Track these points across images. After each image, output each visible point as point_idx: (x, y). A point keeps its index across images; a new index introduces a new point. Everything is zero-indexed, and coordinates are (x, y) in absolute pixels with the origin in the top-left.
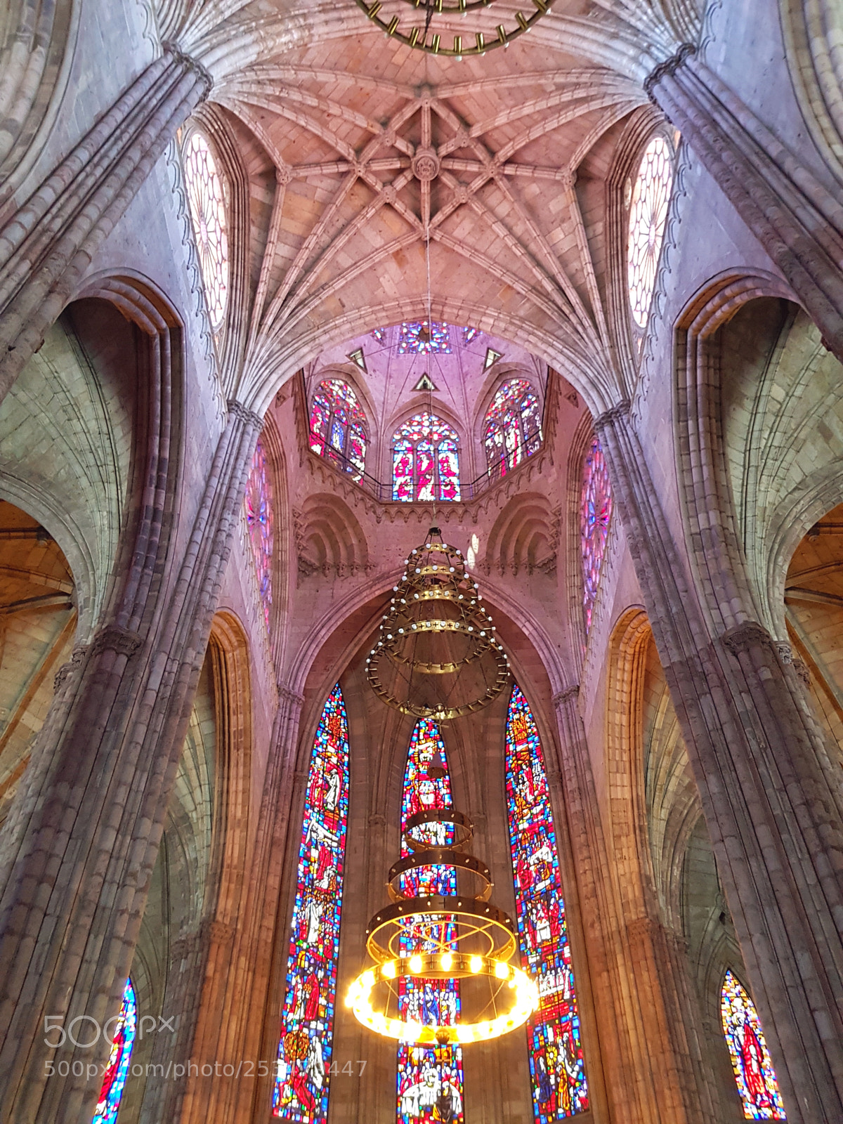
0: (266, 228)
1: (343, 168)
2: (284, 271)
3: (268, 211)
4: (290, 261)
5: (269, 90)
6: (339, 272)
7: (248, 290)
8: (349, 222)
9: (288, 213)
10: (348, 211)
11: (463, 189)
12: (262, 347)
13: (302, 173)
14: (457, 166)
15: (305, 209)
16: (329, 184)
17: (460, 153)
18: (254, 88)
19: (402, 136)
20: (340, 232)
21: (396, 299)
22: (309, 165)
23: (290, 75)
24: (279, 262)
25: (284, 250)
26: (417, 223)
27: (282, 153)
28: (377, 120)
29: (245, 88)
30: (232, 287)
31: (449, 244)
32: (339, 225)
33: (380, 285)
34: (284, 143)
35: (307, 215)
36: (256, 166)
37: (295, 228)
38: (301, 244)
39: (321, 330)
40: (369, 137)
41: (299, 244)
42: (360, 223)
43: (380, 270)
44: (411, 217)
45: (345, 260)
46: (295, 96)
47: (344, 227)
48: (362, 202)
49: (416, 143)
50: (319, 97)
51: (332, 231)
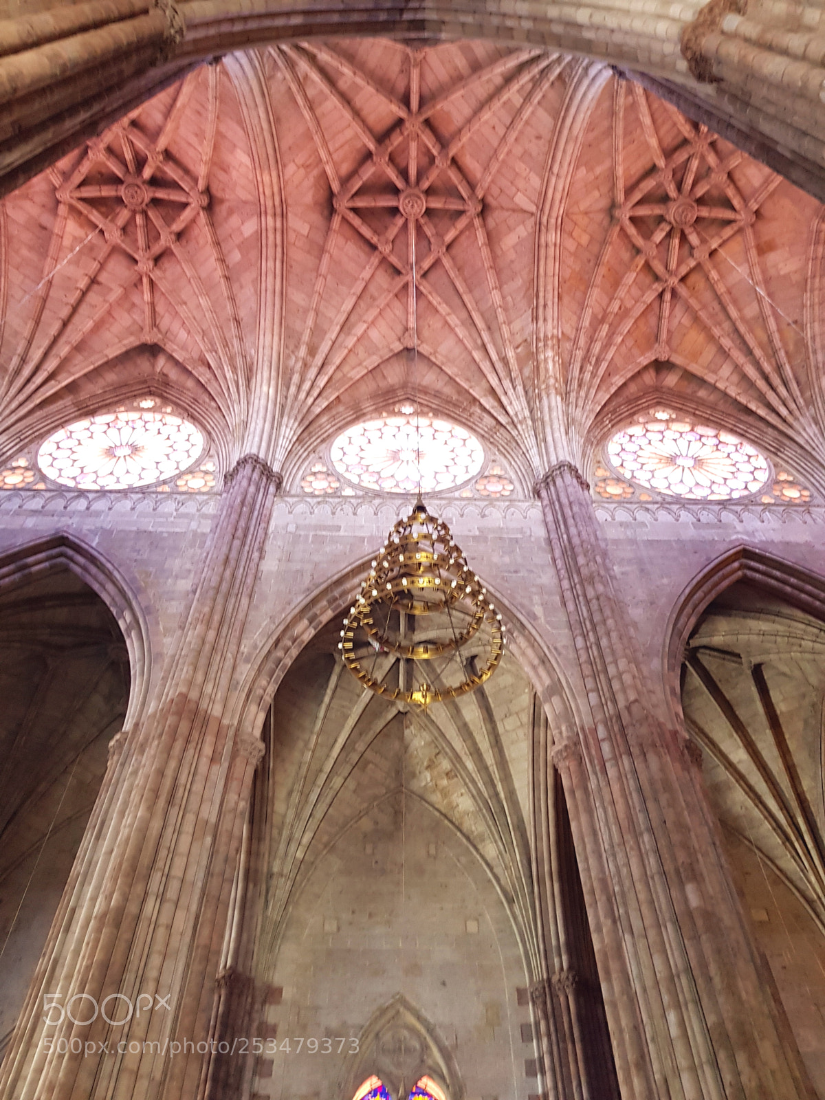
0: (702, 382)
1: (668, 296)
2: (744, 377)
3: (688, 376)
4: (737, 368)
5: (587, 376)
6: (761, 319)
7: (750, 420)
8: (718, 298)
9: (695, 356)
10: (707, 296)
11: (713, 175)
12: (805, 430)
13: (664, 336)
14: (689, 180)
15: (695, 338)
16: (679, 311)
17: (679, 175)
18: (583, 394)
19: (652, 233)
20: (724, 309)
21: (807, 260)
22: (659, 327)
23: (580, 354)
24: (735, 378)
25: (726, 370)
26: (735, 227)
27: (643, 353)
28: (632, 258)
29: (581, 403)
30: (742, 435)
31: (764, 195)
32: (717, 307)
33: (786, 276)
34: (635, 351)
35: (701, 338)
36: (649, 378)
37: (709, 352)
38: (725, 352)
39: (811, 355)
40: (647, 266)
41: (724, 353)
42: (721, 289)
43: (772, 272)
44: (728, 232)
45: (751, 311)
46: (597, 348)
47: (720, 303)
48: (703, 280)
49: (661, 219)
50: (602, 321)
51: (721, 316)
